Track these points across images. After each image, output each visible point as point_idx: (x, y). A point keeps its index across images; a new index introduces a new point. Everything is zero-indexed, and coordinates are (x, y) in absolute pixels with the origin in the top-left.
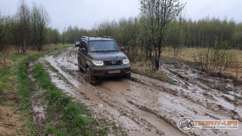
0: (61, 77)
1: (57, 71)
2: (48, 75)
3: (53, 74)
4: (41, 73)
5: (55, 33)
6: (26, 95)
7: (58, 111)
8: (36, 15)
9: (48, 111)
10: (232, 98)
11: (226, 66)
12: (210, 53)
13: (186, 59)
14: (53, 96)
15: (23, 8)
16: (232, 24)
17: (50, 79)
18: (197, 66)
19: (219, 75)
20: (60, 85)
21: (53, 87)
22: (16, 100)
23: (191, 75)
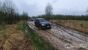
0: (31, 25)
1: (30, 24)
2: (28, 25)
3: (29, 25)
4: (27, 25)
5: (30, 17)
6: (24, 29)
7: (30, 31)
8: (26, 14)
9: (28, 31)
10: (61, 28)
11: (61, 23)
12: (58, 21)
13: (54, 22)
14: (29, 29)
15: (24, 13)
16: (62, 15)
17: (29, 26)
18: (56, 23)
19: (59, 25)
20: (30, 27)
21: (29, 27)
22: (22, 30)
23: (54, 25)
